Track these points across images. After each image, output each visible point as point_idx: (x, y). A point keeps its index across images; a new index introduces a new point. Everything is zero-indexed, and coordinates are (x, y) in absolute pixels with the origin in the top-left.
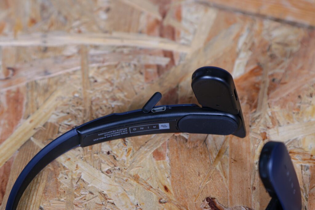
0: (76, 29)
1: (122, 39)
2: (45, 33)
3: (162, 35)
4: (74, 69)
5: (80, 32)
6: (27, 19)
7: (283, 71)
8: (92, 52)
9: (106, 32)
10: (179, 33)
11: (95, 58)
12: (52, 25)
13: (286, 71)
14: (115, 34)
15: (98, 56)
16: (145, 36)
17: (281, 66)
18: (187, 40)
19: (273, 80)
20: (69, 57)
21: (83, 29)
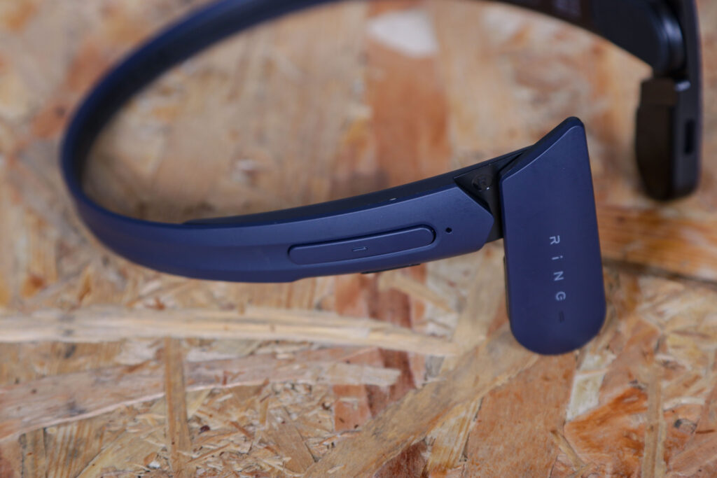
0: (151, 302)
1: (272, 324)
2: (69, 311)
3: (375, 315)
4: (148, 398)
5: (160, 307)
6: (23, 277)
7: (701, 401)
8: (194, 355)
9: (231, 307)
10: (421, 309)
11: (203, 371)
12: (87, 290)
13: (708, 402)
14: (252, 312)
15: (210, 365)
16: (332, 317)
17: (693, 389)
18: (445, 326)
19: (678, 423)
20: (132, 369)
21: (168, 299)
